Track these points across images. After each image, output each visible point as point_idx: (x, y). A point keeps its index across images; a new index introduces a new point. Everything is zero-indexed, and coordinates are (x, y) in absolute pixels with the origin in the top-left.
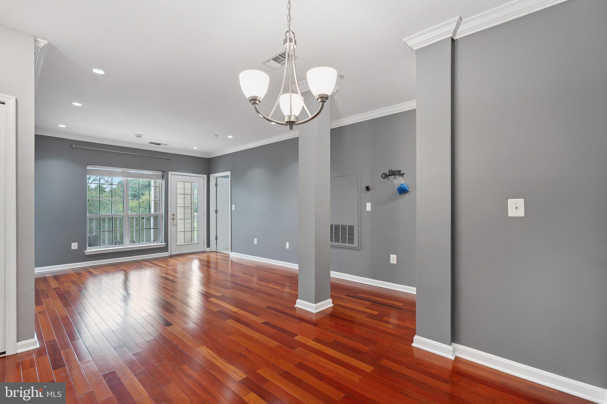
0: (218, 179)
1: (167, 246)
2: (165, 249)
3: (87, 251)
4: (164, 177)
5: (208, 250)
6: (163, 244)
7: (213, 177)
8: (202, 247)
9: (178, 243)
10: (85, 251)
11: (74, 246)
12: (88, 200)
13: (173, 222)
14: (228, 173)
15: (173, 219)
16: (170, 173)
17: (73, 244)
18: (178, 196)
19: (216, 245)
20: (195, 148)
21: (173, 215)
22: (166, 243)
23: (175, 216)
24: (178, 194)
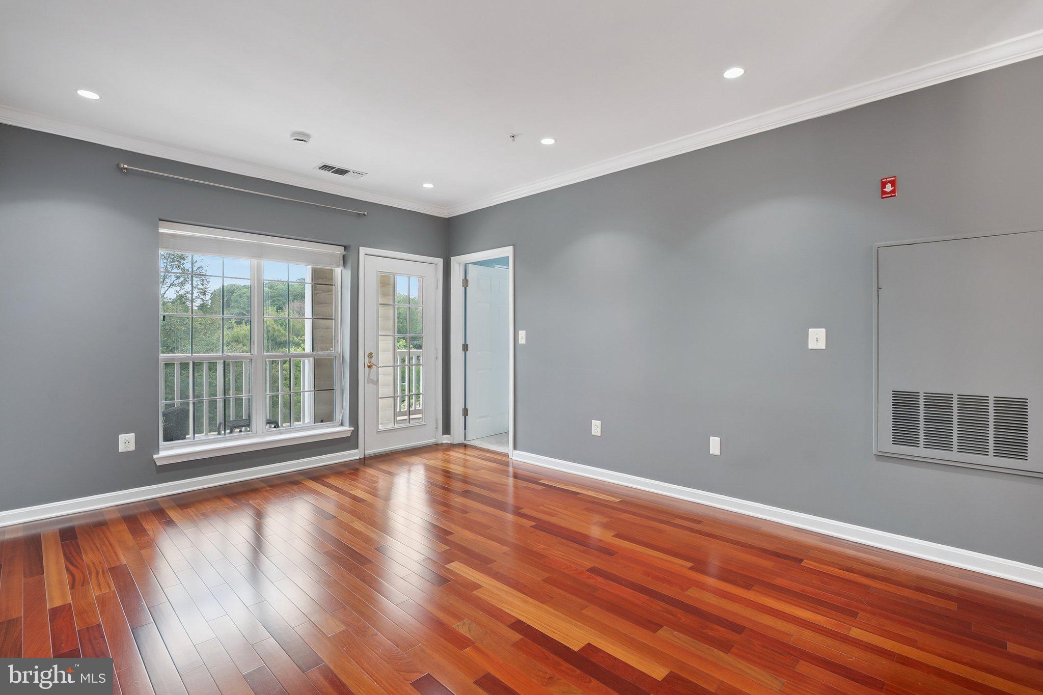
0: (471, 268)
1: (355, 433)
2: (351, 441)
3: (162, 454)
4: (348, 259)
5: (446, 439)
6: (347, 429)
7: (457, 262)
8: (432, 434)
9: (380, 427)
10: (155, 457)
11: (127, 442)
12: (162, 317)
13: (369, 372)
14: (508, 251)
15: (370, 367)
16: (363, 250)
17: (122, 437)
18: (381, 310)
19: (465, 429)
20: (428, 186)
21: (370, 356)
22: (353, 428)
23: (373, 358)
24: (381, 304)
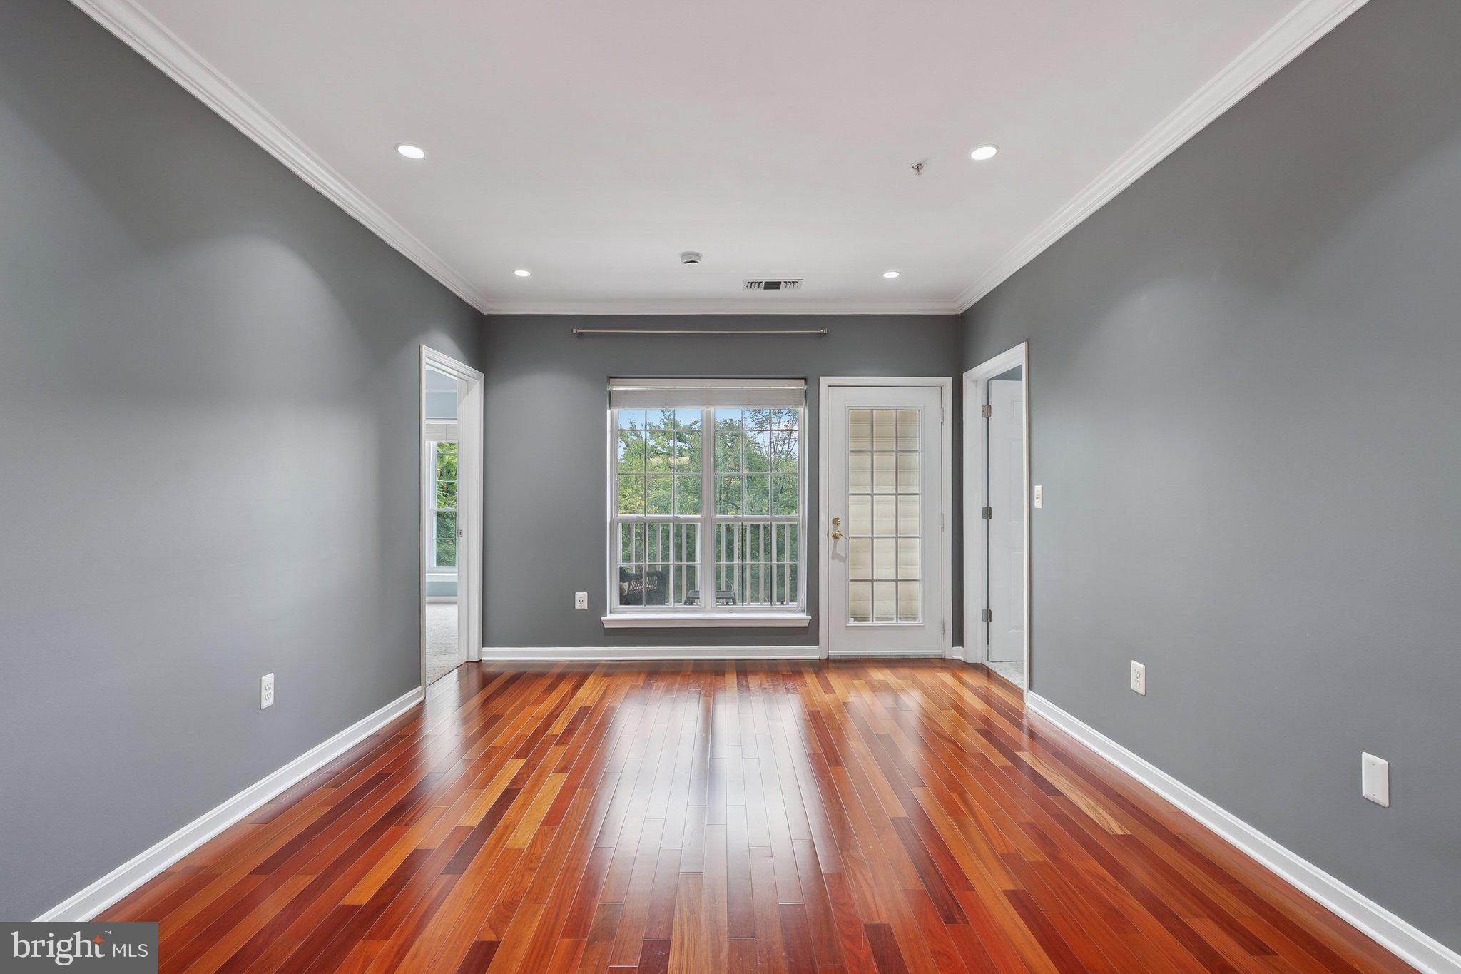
1: (815, 623)
2: (808, 634)
3: (610, 617)
4: (809, 397)
5: (957, 654)
6: (803, 617)
7: (975, 377)
8: (935, 643)
9: (849, 620)
10: (603, 618)
11: (581, 600)
13: (835, 544)
14: (1019, 354)
15: (835, 537)
16: (824, 381)
17: (578, 595)
18: (853, 459)
19: (988, 643)
20: (892, 275)
21: (836, 522)
22: (810, 617)
23: (840, 526)
24: (851, 452)
